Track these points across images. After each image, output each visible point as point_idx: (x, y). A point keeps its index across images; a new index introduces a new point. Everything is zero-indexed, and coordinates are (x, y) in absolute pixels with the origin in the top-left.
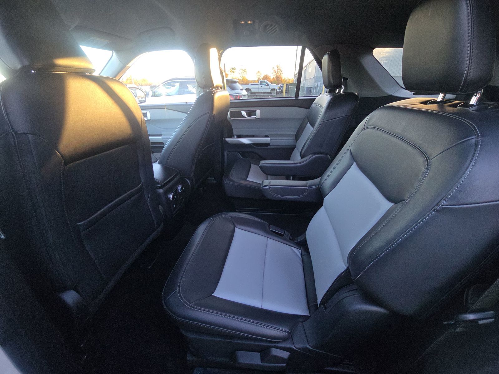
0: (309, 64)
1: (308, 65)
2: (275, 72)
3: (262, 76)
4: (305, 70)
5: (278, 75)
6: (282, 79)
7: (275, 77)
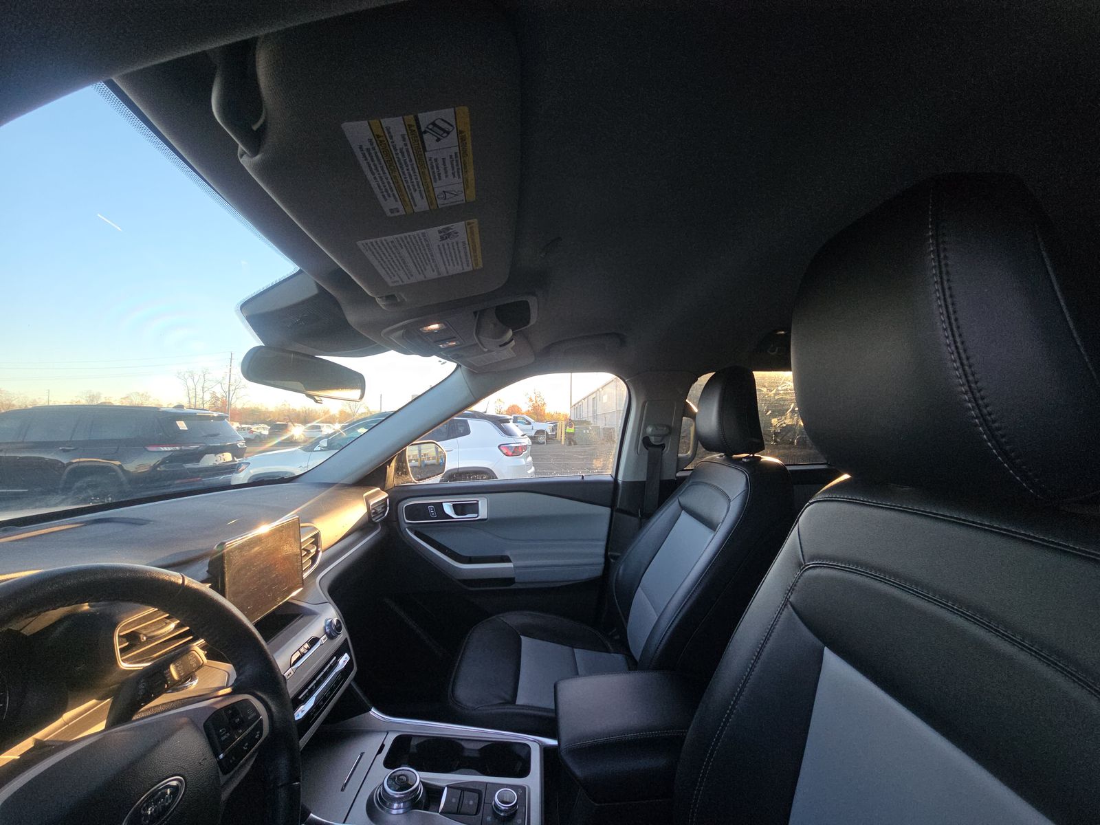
0: (601, 390)
1: (598, 390)
2: (531, 400)
3: (505, 408)
4: (594, 398)
5: (536, 405)
6: (544, 413)
7: (530, 409)
